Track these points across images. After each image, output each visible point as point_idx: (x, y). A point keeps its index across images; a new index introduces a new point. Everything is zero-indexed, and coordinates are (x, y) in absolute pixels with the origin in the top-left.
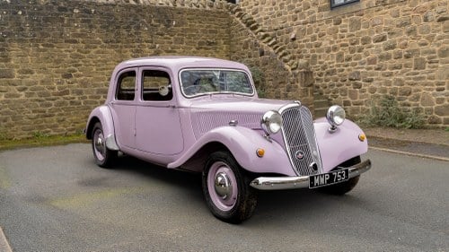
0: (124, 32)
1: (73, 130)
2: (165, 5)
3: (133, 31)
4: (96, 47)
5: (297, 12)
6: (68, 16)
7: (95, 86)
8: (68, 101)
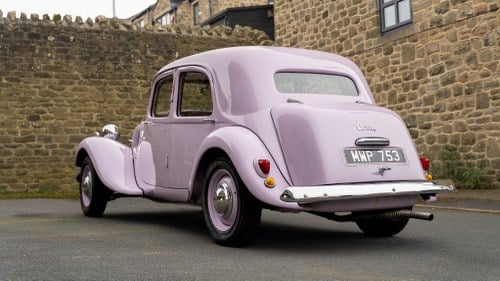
0: (110, 65)
1: (35, 187)
2: (166, 32)
3: (122, 63)
4: (71, 84)
5: (342, 40)
6: (40, 44)
7: (68, 131)
8: (33, 150)
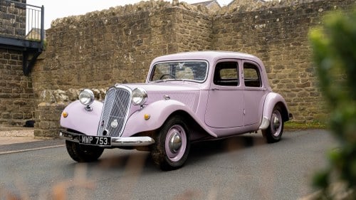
1: (311, 119)
6: (313, 16)
8: (309, 93)
